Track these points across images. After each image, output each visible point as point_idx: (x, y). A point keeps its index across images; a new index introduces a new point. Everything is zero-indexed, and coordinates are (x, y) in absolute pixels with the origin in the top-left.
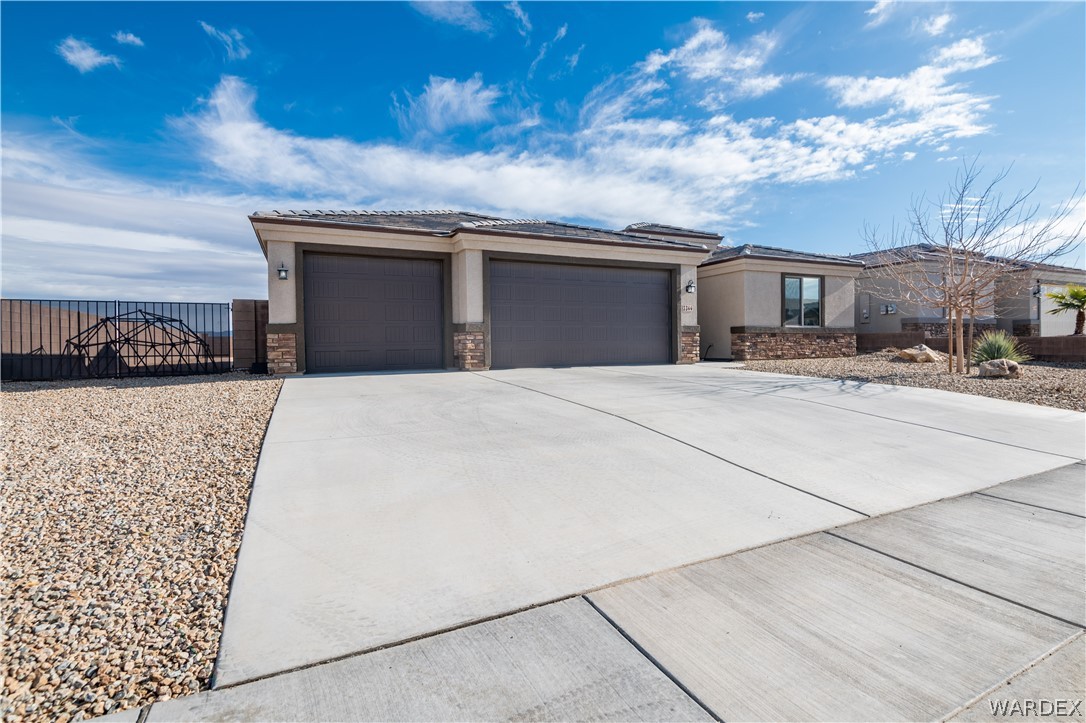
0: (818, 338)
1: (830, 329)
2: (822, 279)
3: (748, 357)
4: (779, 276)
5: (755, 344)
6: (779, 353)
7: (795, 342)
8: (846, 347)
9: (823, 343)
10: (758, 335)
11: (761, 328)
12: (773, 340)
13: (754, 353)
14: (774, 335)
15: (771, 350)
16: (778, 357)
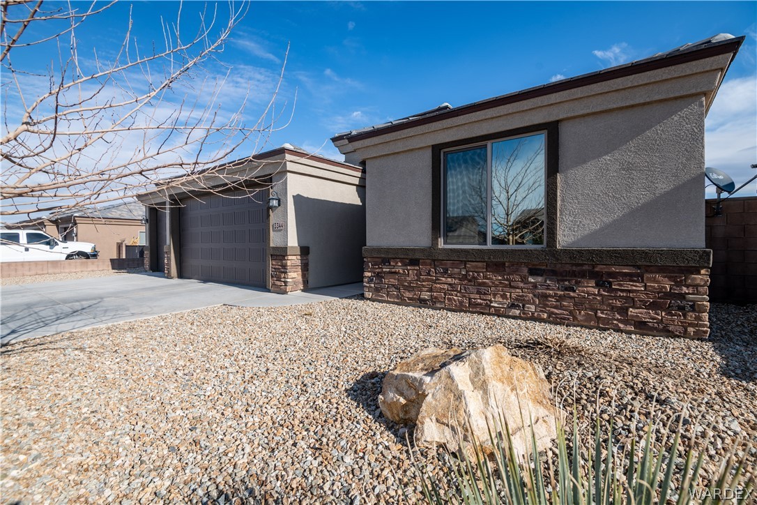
0: (533, 272)
1: (573, 254)
2: (552, 130)
3: (368, 295)
4: (428, 154)
5: (379, 276)
6: (426, 295)
7: (465, 277)
8: (654, 306)
9: (553, 288)
10: (386, 261)
11: (388, 250)
12: (412, 271)
13: (377, 290)
14: (414, 262)
15: (409, 288)
16: (422, 303)
